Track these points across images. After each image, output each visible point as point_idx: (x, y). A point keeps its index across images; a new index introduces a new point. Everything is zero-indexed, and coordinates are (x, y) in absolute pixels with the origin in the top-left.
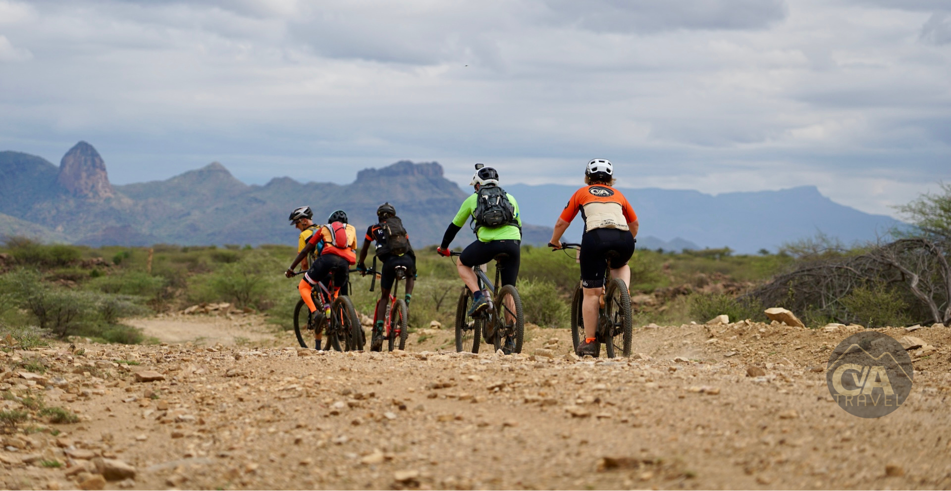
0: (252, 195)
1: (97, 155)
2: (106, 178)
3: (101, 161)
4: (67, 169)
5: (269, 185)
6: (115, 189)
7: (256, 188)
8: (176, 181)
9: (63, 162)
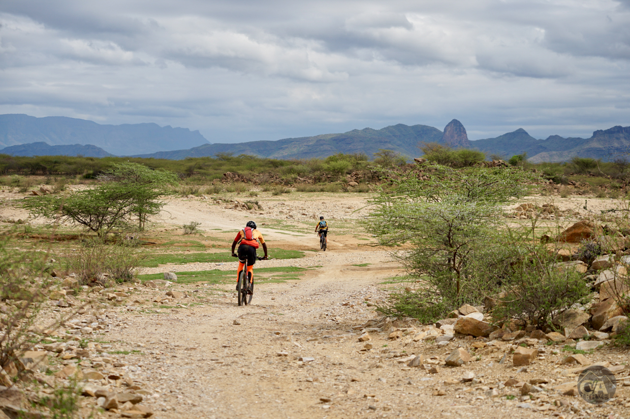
0: (539, 144)
1: (462, 126)
2: (466, 137)
3: (464, 129)
4: (447, 133)
5: (548, 139)
6: (471, 143)
7: (541, 141)
8: (501, 138)
9: (445, 130)
